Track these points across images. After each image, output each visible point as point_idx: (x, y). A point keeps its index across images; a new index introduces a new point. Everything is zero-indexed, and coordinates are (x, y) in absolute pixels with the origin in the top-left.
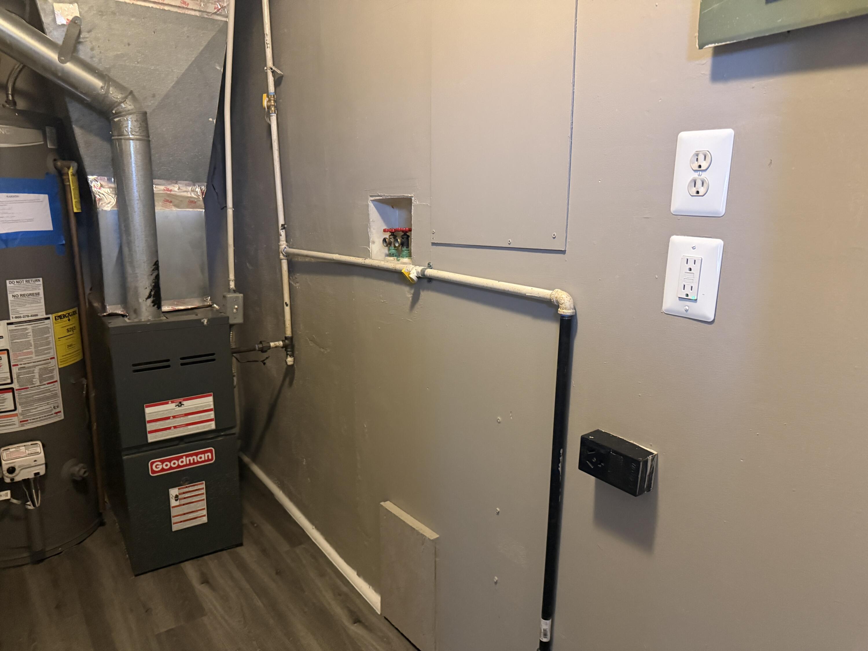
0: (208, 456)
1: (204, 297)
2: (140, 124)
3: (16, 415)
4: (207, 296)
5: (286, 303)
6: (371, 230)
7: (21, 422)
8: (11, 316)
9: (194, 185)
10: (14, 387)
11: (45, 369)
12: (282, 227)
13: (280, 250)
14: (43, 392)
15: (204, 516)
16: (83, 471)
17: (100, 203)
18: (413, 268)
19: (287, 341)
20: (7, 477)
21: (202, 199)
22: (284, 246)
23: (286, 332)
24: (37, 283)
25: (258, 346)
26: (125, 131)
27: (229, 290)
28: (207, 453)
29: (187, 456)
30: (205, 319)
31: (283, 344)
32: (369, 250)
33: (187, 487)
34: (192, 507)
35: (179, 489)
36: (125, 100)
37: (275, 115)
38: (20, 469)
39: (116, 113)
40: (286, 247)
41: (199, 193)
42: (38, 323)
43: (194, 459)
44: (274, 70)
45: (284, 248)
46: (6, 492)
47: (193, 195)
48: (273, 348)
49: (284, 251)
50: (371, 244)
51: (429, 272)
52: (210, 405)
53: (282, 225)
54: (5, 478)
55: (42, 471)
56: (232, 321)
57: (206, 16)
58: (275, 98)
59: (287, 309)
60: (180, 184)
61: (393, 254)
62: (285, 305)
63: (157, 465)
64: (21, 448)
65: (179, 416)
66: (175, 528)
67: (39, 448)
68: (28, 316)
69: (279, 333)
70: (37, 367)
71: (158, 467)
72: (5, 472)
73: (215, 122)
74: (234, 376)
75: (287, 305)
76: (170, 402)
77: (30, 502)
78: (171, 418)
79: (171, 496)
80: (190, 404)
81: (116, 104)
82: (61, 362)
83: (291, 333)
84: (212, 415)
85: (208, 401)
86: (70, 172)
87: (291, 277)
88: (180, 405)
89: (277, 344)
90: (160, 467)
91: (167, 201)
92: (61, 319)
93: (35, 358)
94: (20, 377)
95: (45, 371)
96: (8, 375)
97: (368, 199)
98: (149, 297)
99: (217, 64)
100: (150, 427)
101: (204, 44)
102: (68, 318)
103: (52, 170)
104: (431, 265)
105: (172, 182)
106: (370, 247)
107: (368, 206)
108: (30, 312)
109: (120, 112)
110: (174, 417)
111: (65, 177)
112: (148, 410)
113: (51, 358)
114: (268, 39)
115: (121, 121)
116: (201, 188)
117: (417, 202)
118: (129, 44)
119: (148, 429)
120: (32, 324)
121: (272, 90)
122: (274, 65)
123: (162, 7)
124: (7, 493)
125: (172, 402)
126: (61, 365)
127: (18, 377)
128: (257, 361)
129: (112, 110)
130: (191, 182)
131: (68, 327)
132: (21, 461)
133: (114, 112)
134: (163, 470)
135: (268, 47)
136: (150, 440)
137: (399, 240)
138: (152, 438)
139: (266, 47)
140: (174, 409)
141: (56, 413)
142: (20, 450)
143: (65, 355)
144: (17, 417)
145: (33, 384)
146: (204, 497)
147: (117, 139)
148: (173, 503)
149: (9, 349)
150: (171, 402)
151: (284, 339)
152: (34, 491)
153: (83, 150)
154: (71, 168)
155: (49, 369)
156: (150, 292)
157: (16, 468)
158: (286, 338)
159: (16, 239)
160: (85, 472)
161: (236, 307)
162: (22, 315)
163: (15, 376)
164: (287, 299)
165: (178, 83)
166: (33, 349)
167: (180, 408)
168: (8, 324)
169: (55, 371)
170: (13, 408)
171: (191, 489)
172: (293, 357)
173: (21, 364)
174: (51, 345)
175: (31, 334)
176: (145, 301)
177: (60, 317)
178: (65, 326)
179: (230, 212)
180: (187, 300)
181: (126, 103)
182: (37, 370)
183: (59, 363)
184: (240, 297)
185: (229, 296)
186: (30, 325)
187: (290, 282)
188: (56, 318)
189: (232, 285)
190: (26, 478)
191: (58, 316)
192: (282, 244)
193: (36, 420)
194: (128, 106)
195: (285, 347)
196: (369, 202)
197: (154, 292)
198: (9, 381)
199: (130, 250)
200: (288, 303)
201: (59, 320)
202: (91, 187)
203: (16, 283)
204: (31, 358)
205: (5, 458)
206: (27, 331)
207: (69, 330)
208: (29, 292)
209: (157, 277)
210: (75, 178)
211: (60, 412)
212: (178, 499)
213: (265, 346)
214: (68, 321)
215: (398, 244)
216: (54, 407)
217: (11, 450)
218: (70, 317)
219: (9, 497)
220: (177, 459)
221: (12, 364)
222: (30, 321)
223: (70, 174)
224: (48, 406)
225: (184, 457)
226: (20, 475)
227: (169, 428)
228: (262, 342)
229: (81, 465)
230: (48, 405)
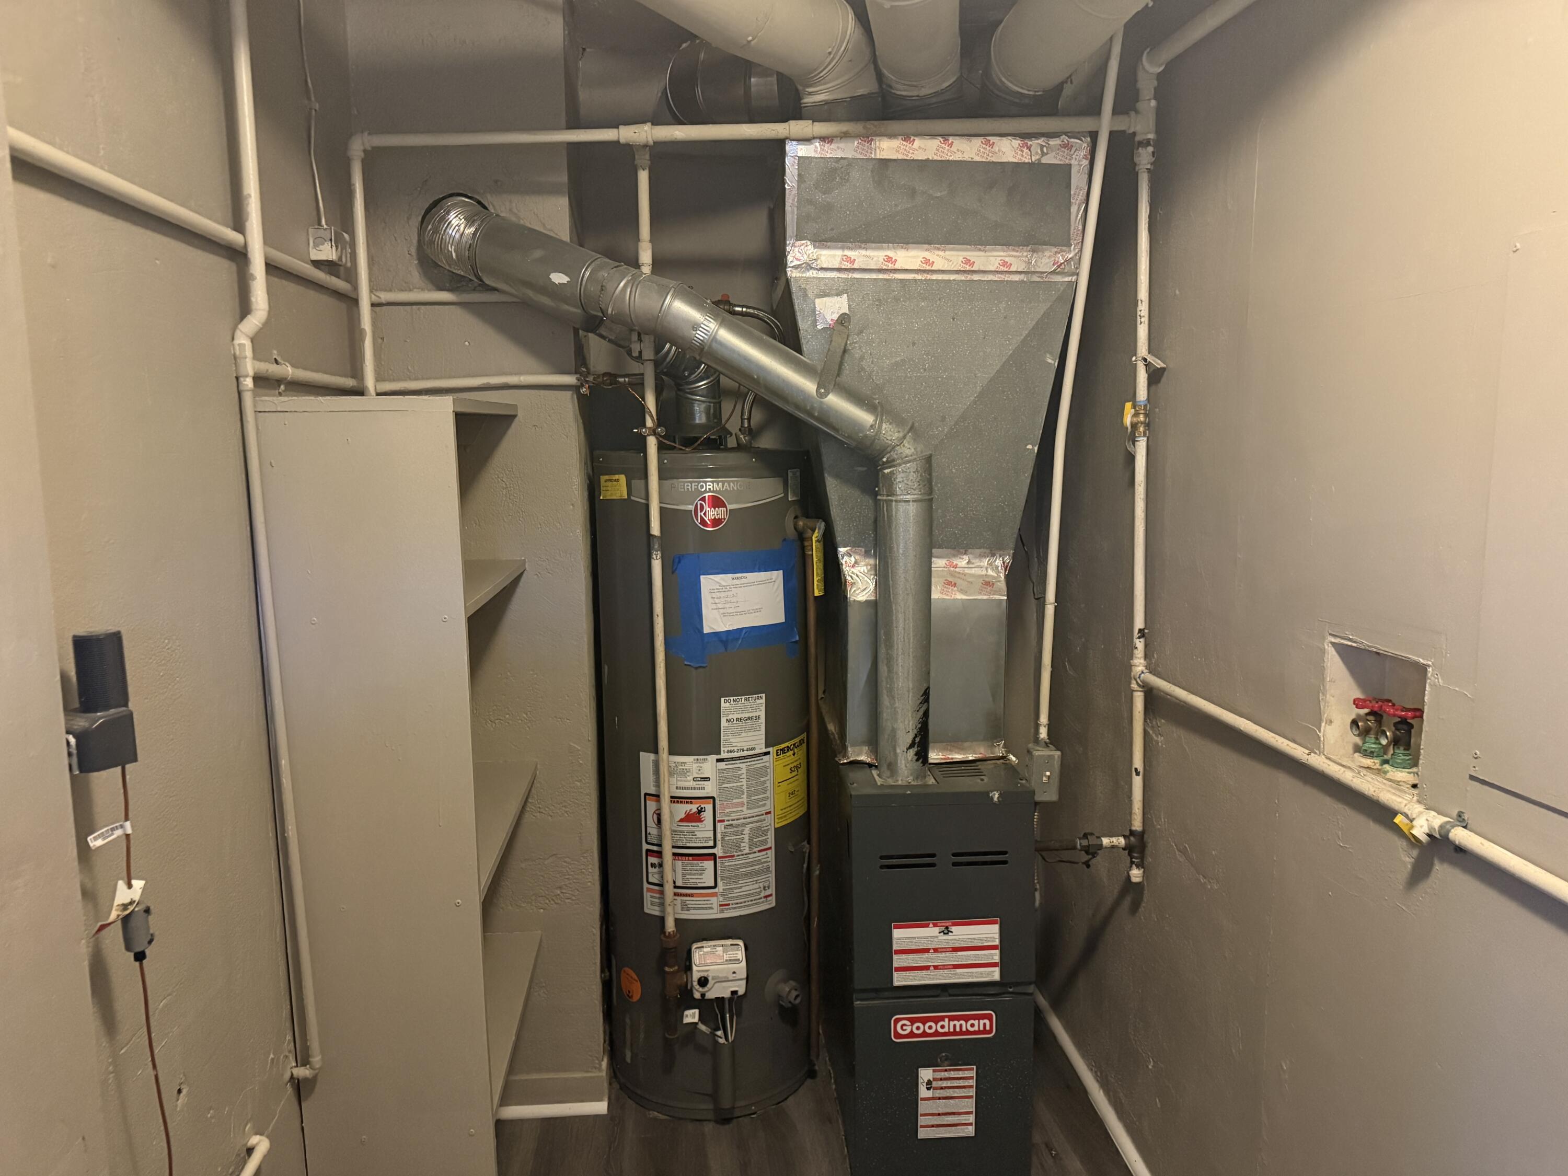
0: (985, 1024)
1: (995, 741)
2: (921, 475)
3: (715, 895)
4: (999, 739)
5: (1136, 769)
6: (1327, 698)
7: (721, 905)
8: (722, 749)
9: (993, 555)
10: (716, 853)
11: (759, 828)
12: (1139, 635)
13: (1132, 674)
14: (752, 864)
15: (971, 1124)
16: (794, 993)
17: (853, 591)
18: (1420, 813)
19: (1132, 839)
20: (697, 991)
21: (1003, 577)
22: (1141, 668)
23: (1133, 822)
24: (758, 702)
25: (1080, 844)
26: (898, 489)
27: (1036, 740)
28: (983, 1019)
29: (951, 1019)
30: (995, 792)
31: (1126, 844)
32: (1318, 735)
33: (946, 1070)
34: (951, 1106)
35: (934, 1071)
36: (903, 442)
37: (1145, 439)
38: (714, 981)
39: (887, 462)
40: (1145, 671)
41: (1000, 568)
42: (754, 761)
43: (961, 1026)
44: (1149, 362)
45: (1140, 672)
46: (693, 1011)
47: (990, 572)
48: (1106, 848)
49: (1139, 677)
50: (1323, 724)
51: (1459, 835)
52: (993, 939)
53: (1140, 631)
54: (694, 991)
55: (741, 988)
56: (1039, 798)
57: (1039, 279)
58: (1148, 409)
59: (1137, 782)
60: (971, 553)
61: (1372, 752)
62: (1134, 773)
63: (904, 1025)
64: (718, 948)
65: (945, 950)
66: (923, 1134)
67: (740, 953)
68: (743, 750)
69: (1121, 824)
70: (747, 826)
71: (904, 1028)
72: (695, 984)
73: (1036, 451)
74: (1036, 890)
75: (1138, 774)
76: (931, 925)
77: (722, 1031)
78: (932, 951)
79: (920, 1081)
80: (963, 933)
81: (889, 449)
82: (778, 819)
83: (1141, 825)
84: (995, 956)
85: (990, 932)
86: (816, 536)
87: (1148, 720)
88: (947, 931)
89: (1115, 841)
90: (908, 1029)
91: (949, 583)
92: (785, 753)
93: (747, 812)
94: (726, 838)
95: (759, 831)
96: (711, 834)
97: (1324, 638)
98: (912, 746)
99: (1048, 356)
100: (898, 961)
101: (1031, 324)
102: (792, 752)
103: (791, 533)
104: (1466, 818)
105: (959, 551)
106: (1322, 730)
107: (1323, 651)
108: (744, 744)
109: (894, 460)
110: (936, 950)
111: (806, 544)
112: (897, 933)
113: (767, 813)
114: (1143, 309)
115: (894, 474)
116: (1003, 559)
117: (1440, 680)
118: (914, 344)
119: (895, 965)
120: (747, 762)
121: (1142, 396)
122: (1150, 351)
123: (969, 277)
124: (695, 1012)
125: (935, 925)
126: (778, 823)
127: (723, 839)
128: (1077, 863)
129: (883, 457)
130: (988, 551)
131: (792, 766)
132: (718, 970)
133: (885, 460)
134: (912, 1034)
135: (1141, 323)
136: (896, 983)
137: (1388, 734)
138: (899, 980)
139: (1139, 322)
140: (937, 937)
141: (766, 897)
142: (716, 951)
143: (785, 809)
144: (716, 898)
145: (741, 851)
146: (972, 1092)
147: (885, 500)
148: (923, 1092)
149: (716, 797)
150: (933, 924)
151: (1127, 833)
152: (728, 1015)
153: (835, 511)
154: (817, 531)
155: (763, 829)
156: (914, 738)
157: (710, 979)
158: (1132, 833)
159: (737, 639)
160: (797, 996)
161: (1048, 773)
162: (735, 749)
163: (719, 837)
164: (1138, 762)
165: (981, 395)
166: (744, 798)
167: (946, 937)
168: (718, 760)
169: (769, 833)
170: (713, 884)
171: (953, 1074)
172: (1143, 867)
173: (728, 821)
174: (768, 794)
175: (744, 776)
176: (905, 753)
177: (783, 751)
178: (788, 765)
179: (1050, 611)
180: (967, 744)
181: (904, 446)
182: (747, 830)
183: (776, 820)
184: (1056, 757)
185: (1037, 753)
186: (743, 763)
187: (1147, 728)
188: (777, 753)
189: (1043, 733)
190: (721, 996)
191: (781, 750)
192: (1138, 664)
193: (739, 905)
194: (908, 449)
195: (1129, 848)
196: (1325, 645)
197: (920, 739)
198: (711, 843)
199: (890, 671)
200: (1141, 769)
201: (782, 755)
202: (842, 564)
203: (732, 703)
204: (742, 811)
205: (697, 962)
206: (740, 772)
207: (793, 769)
208: (747, 715)
209: (926, 714)
210: (821, 545)
211: (771, 895)
212: (931, 1087)
213: (1092, 845)
214: (792, 756)
215: (1386, 741)
216: (764, 888)
217: (705, 950)
218: (795, 749)
219: (696, 1020)
220: (936, 1020)
221: (717, 819)
222: (745, 757)
223: (814, 539)
224: (756, 886)
225: (947, 1020)
226: (713, 989)
227: (927, 968)
228: (1089, 837)
229: (793, 983)
230: (756, 883)
